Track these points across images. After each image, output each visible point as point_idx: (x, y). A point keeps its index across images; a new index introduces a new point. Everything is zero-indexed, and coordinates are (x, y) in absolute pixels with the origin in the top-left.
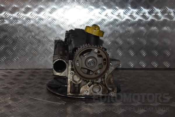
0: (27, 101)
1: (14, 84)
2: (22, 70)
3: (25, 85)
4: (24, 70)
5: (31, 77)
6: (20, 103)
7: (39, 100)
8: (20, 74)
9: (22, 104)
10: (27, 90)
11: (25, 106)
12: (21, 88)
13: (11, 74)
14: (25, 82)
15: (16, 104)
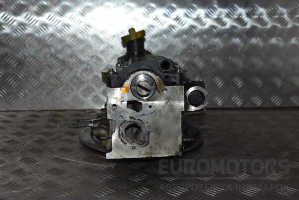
0: (50, 163)
1: (24, 135)
2: (34, 113)
3: (42, 137)
4: (38, 112)
5: (51, 124)
6: (38, 165)
7: (70, 161)
8: (31, 118)
9: (42, 168)
10: (47, 144)
11: (47, 171)
12: (36, 141)
13: (17, 118)
14: (43, 131)
15: (32, 168)
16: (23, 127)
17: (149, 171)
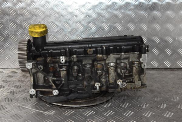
0: (14, 110)
1: (3, 87)
2: (14, 70)
3: (14, 89)
4: (17, 69)
5: (23, 79)
6: (7, 112)
7: (27, 108)
8: (11, 74)
9: (8, 114)
10: (16, 95)
11: (11, 116)
12: (10, 92)
13: (2, 74)
14: (16, 85)
15: (2, 113)
16: (5, 81)
17: (75, 117)
